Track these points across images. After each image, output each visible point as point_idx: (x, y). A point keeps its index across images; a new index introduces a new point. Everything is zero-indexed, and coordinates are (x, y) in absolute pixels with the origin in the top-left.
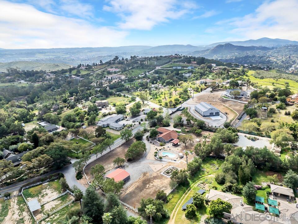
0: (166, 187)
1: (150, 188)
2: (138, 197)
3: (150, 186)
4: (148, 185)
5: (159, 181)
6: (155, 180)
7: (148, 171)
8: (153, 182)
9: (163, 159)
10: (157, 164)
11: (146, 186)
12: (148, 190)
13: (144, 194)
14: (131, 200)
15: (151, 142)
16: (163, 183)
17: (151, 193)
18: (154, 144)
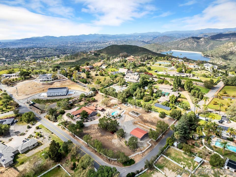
3: (150, 120)
5: (144, 117)
6: (144, 119)
8: (146, 119)
10: (124, 118)
12: (154, 121)
15: (91, 120)
16: (147, 116)
18: (94, 119)
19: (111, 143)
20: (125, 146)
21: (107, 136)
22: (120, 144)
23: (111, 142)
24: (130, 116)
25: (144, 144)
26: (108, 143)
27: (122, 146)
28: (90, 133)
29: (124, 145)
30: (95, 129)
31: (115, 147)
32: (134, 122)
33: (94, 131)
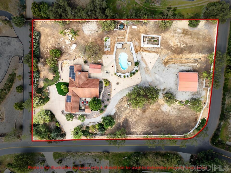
0: (175, 30)
1: (184, 42)
2: (200, 43)
3: (182, 43)
4: (182, 46)
5: (170, 41)
6: (173, 45)
7: (162, 62)
8: (176, 45)
9: (136, 61)
10: (145, 63)
11: (184, 47)
12: (188, 42)
13: (193, 41)
14: (207, 46)
15: (108, 100)
16: (171, 36)
17: (189, 36)
18: (109, 95)
19: (165, 114)
20: (182, 107)
21: (150, 107)
22: (175, 108)
23: (162, 112)
24: (149, 51)
25: (201, 92)
26: (161, 116)
27: (179, 110)
28: (127, 116)
29: (180, 107)
30: (127, 108)
31: (173, 116)
32: (163, 61)
33: (128, 111)
